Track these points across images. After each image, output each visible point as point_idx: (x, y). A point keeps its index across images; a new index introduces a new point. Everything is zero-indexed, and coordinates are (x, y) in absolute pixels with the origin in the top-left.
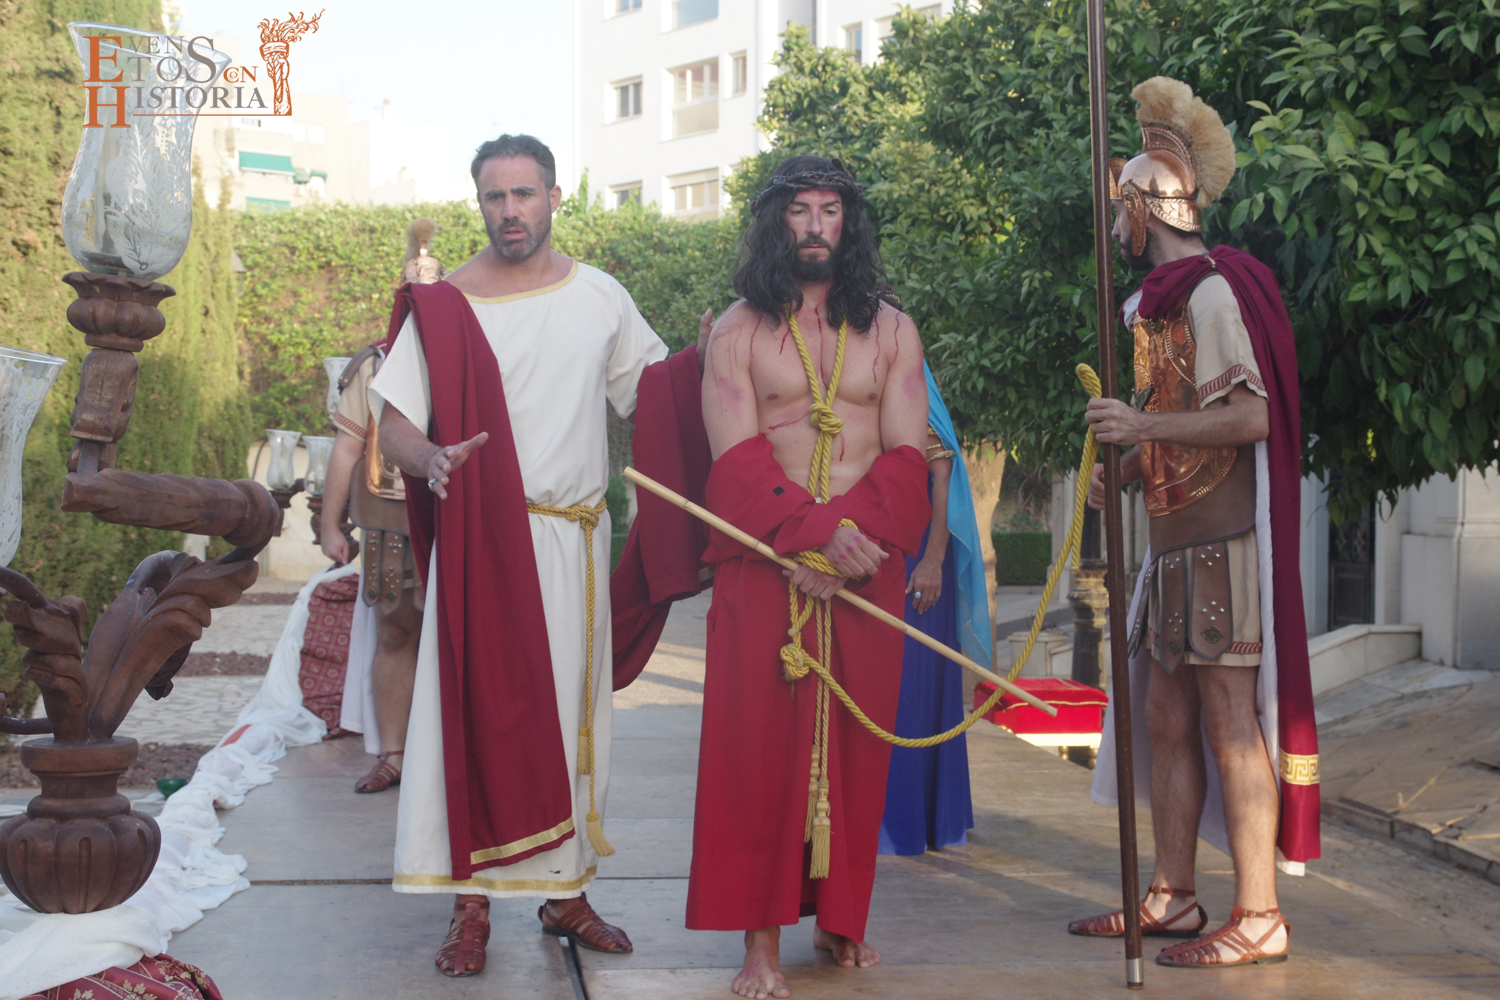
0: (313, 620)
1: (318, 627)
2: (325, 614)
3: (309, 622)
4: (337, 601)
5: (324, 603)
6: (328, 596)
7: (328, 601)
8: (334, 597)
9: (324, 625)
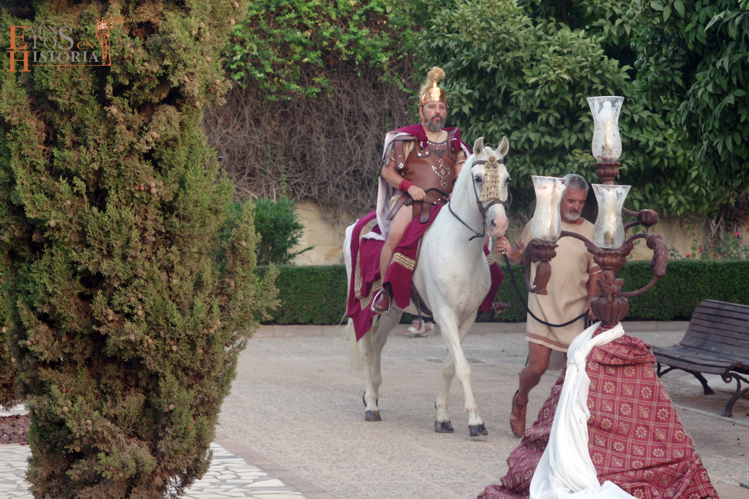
0: (594, 388)
1: (599, 395)
2: (604, 381)
3: (590, 390)
4: (616, 366)
5: (601, 368)
6: (607, 361)
7: (605, 366)
8: (613, 362)
9: (604, 392)
